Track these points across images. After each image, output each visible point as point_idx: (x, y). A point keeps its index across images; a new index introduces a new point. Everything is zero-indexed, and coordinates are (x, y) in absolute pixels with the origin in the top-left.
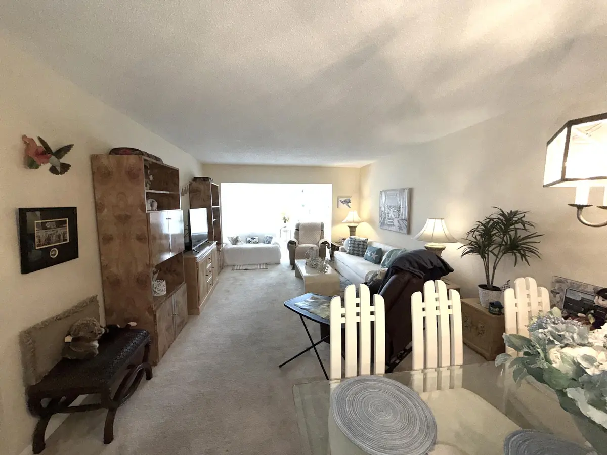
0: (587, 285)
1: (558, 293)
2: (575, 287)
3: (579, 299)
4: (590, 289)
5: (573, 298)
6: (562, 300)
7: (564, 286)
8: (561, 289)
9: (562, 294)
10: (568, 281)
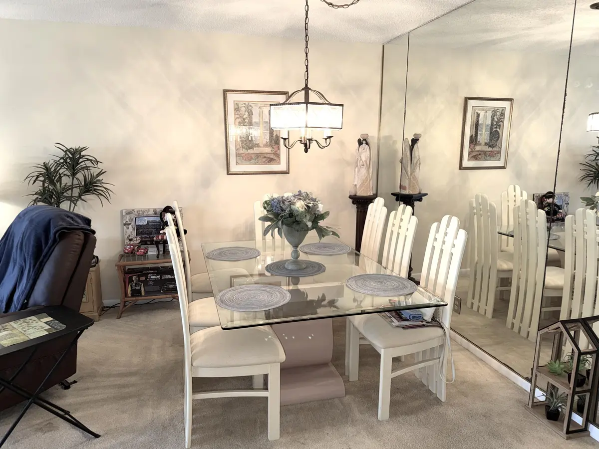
0: (148, 210)
1: (130, 224)
2: (140, 214)
3: (145, 223)
4: (151, 212)
5: (141, 224)
6: (134, 229)
7: (133, 216)
8: (131, 219)
9: (133, 224)
10: (135, 210)
